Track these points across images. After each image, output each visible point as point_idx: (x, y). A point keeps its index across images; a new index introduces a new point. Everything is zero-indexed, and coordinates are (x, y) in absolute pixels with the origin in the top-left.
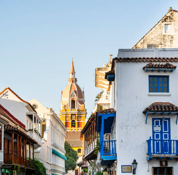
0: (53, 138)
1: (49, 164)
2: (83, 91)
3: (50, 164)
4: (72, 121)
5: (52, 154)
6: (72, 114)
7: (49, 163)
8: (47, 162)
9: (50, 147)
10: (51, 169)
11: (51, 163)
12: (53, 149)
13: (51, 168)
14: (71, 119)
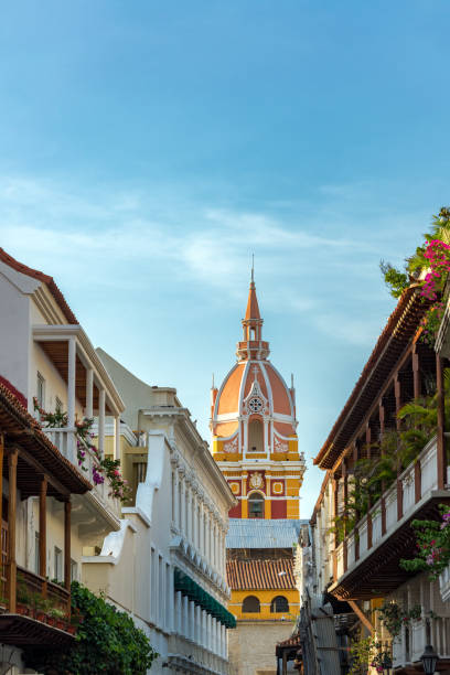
0: (177, 522)
1: (159, 631)
2: (289, 386)
3: (166, 635)
4: (250, 498)
5: (176, 591)
6: (250, 473)
7: (159, 626)
8: (151, 620)
9: (167, 560)
10: (171, 658)
11: (166, 631)
12: (176, 568)
13: (171, 655)
14: (248, 489)
